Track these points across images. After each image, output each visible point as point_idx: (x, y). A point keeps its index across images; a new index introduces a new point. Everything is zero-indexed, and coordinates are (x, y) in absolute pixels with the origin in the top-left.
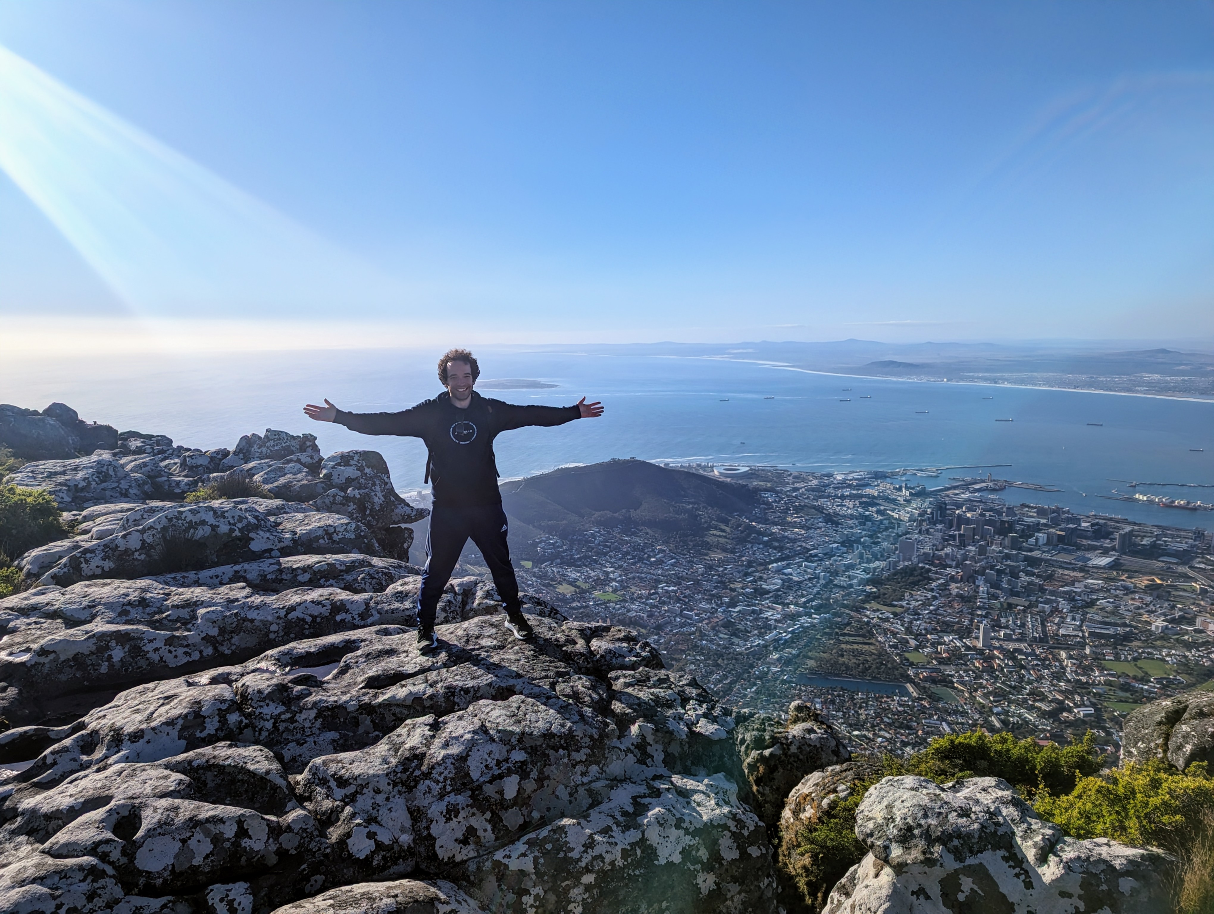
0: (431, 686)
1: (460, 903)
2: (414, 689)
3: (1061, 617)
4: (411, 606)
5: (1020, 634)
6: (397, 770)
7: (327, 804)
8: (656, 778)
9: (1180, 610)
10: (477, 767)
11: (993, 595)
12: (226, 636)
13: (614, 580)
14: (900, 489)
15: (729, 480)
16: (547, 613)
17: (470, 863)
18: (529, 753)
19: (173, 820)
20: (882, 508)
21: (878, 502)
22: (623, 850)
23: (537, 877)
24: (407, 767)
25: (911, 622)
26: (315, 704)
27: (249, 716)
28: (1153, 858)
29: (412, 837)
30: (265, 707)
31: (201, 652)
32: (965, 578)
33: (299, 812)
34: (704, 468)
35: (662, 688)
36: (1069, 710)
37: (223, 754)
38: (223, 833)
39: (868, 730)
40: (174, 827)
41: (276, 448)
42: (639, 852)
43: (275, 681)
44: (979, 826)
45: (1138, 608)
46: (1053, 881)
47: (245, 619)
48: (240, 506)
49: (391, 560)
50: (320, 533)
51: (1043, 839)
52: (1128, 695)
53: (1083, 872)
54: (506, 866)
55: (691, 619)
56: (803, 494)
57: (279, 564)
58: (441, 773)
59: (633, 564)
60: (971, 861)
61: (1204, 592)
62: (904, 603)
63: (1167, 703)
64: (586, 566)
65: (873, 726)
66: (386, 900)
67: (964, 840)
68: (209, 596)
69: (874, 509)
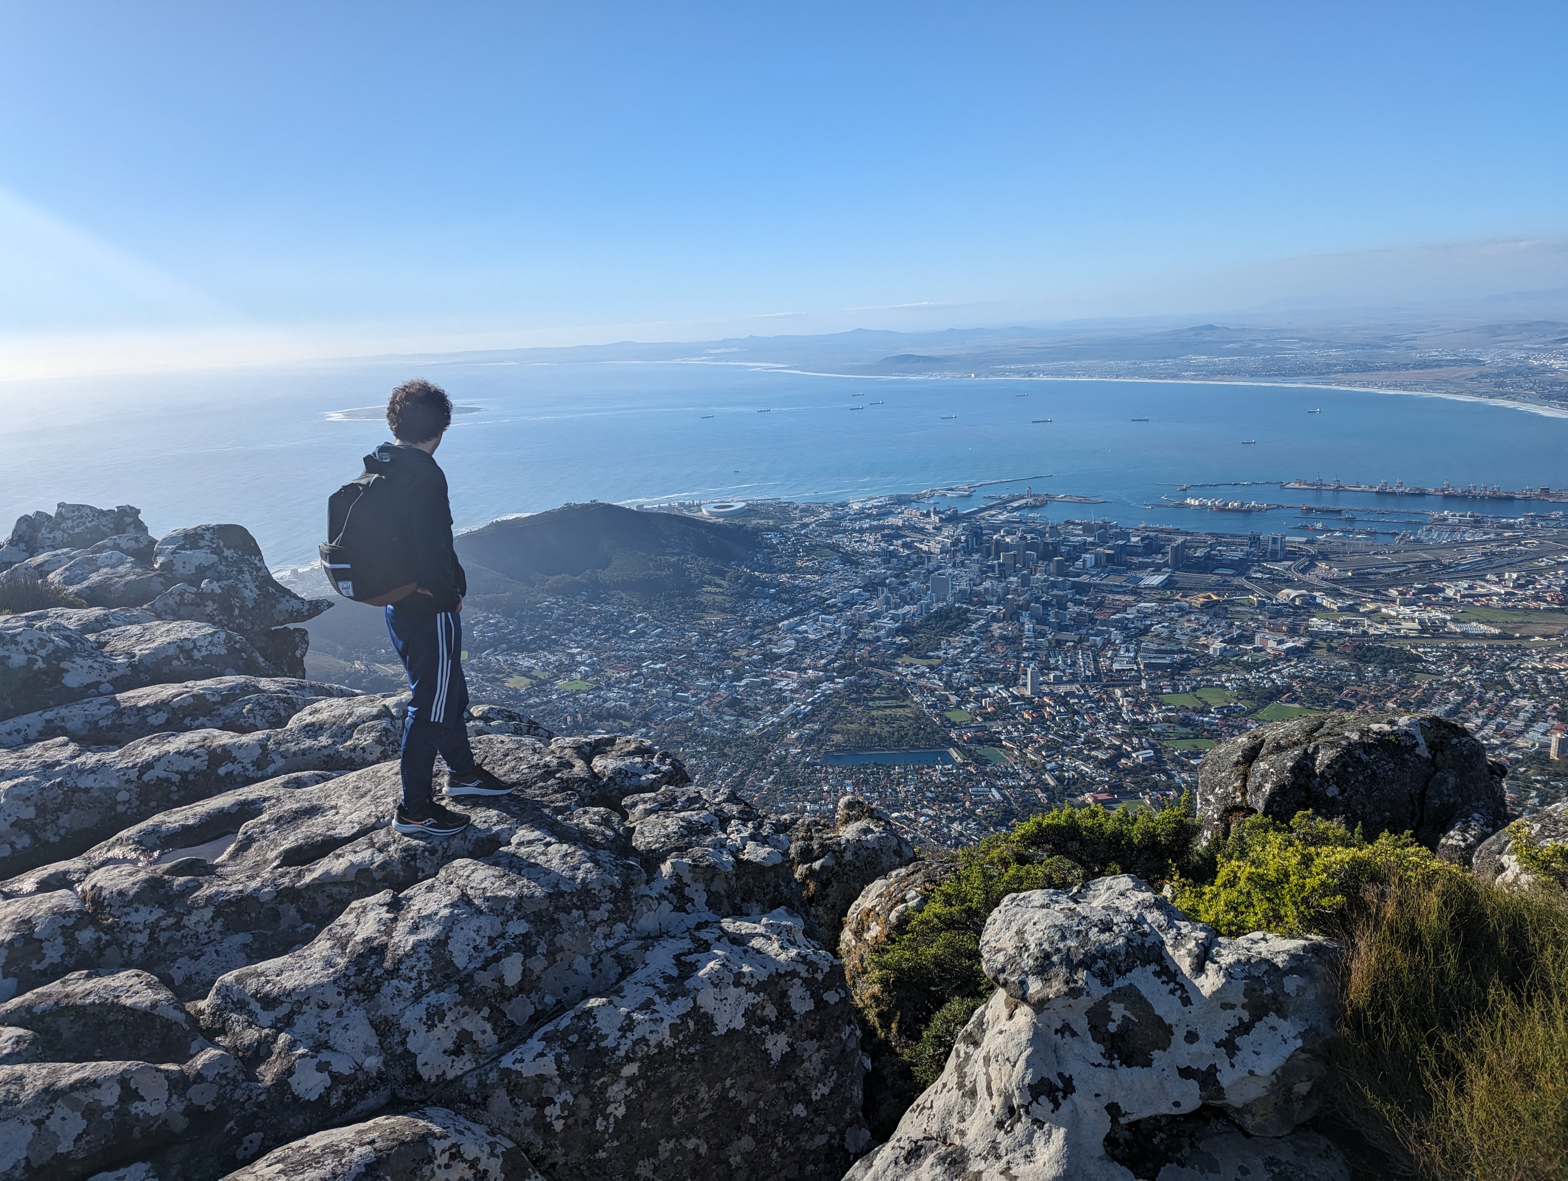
0: (380, 850)
1: (461, 1133)
2: (357, 859)
3: (1114, 650)
4: (330, 741)
5: (1071, 674)
6: (348, 972)
7: (251, 1035)
8: (700, 926)
9: (1238, 627)
10: (462, 951)
11: (1040, 633)
12: (49, 816)
13: (583, 663)
14: (928, 515)
15: (721, 520)
16: (525, 729)
17: (467, 1078)
18: (531, 922)
19: (17, 1096)
20: (908, 540)
21: (903, 533)
22: (672, 1026)
23: (563, 1080)
24: (362, 967)
25: (950, 675)
26: (209, 899)
27: (109, 929)
28: (1315, 949)
29: (382, 1058)
30: (133, 913)
31: (12, 844)
32: (1008, 616)
33: (212, 1053)
34: (689, 507)
35: (693, 810)
36: (1128, 756)
37: (81, 989)
38: (100, 1101)
39: (909, 810)
40: (20, 1106)
41: (77, 530)
42: (691, 1024)
43: (142, 875)
44: (1125, 941)
45: (1195, 630)
46: (1214, 993)
47: (76, 790)
48: (38, 624)
49: (287, 680)
50: (172, 651)
51: (1197, 945)
52: (1188, 730)
53: (1245, 978)
54: (519, 1074)
55: (687, 702)
56: (814, 531)
57: (116, 703)
58: (412, 968)
59: (606, 640)
60: (1120, 983)
61: (1262, 604)
62: (941, 653)
63: (1243, 740)
64: (543, 649)
65: (914, 804)
66: (358, 1151)
67: (1109, 960)
68: (12, 761)
69: (900, 542)
